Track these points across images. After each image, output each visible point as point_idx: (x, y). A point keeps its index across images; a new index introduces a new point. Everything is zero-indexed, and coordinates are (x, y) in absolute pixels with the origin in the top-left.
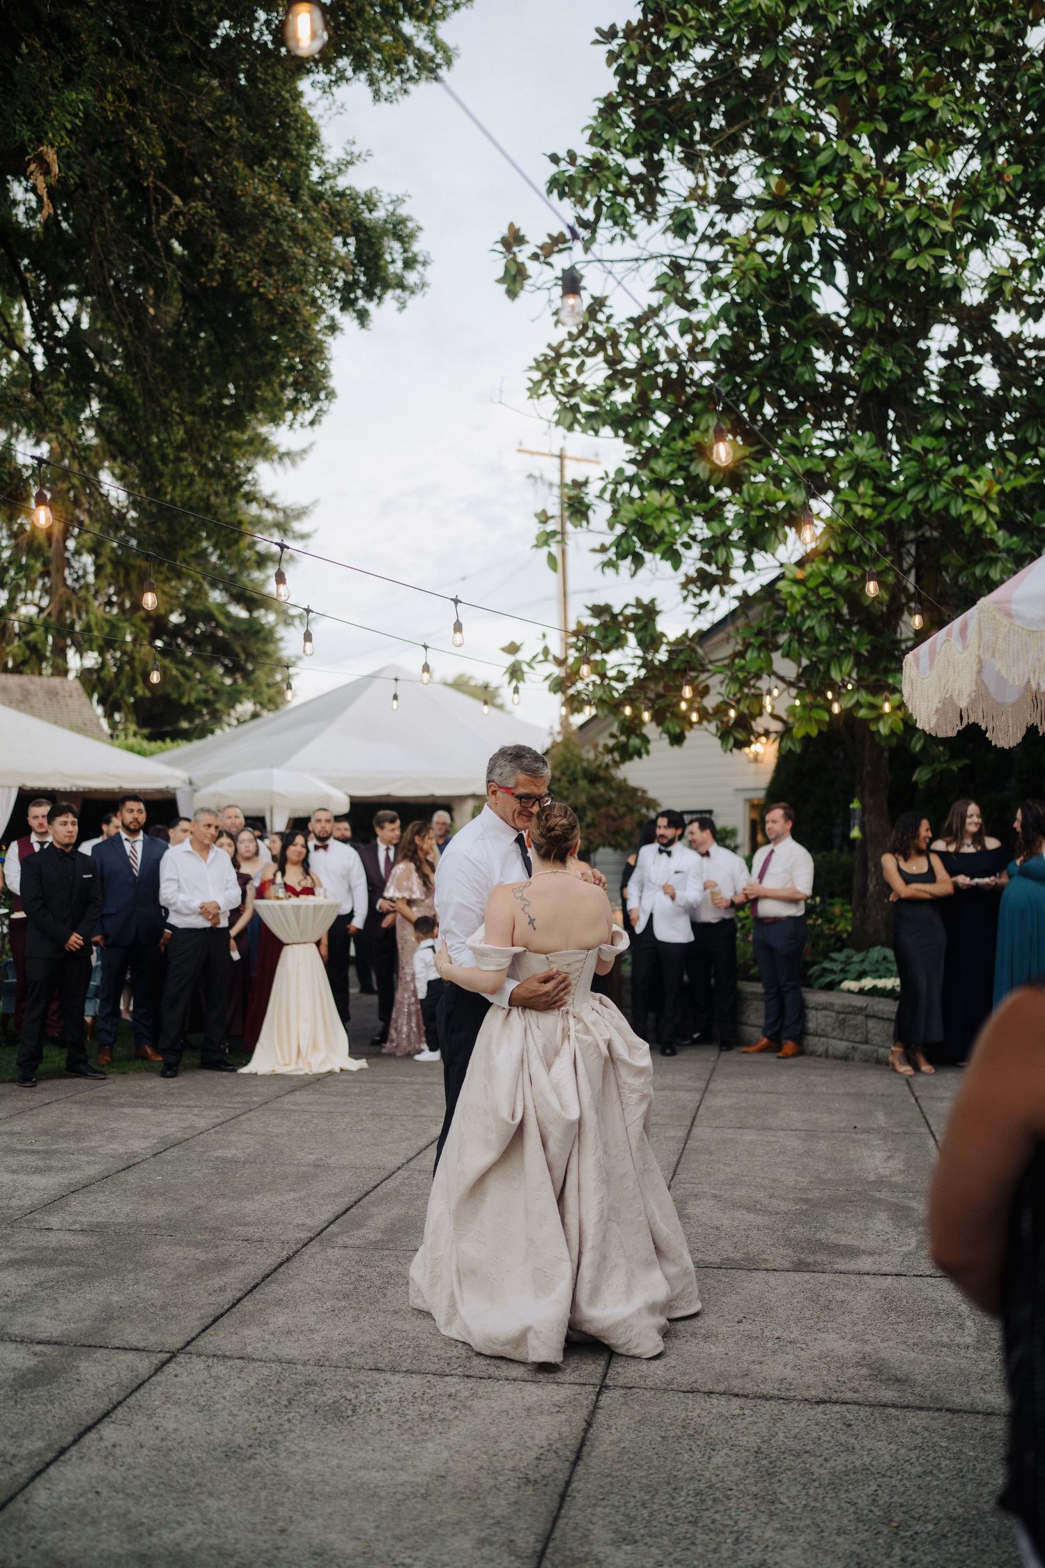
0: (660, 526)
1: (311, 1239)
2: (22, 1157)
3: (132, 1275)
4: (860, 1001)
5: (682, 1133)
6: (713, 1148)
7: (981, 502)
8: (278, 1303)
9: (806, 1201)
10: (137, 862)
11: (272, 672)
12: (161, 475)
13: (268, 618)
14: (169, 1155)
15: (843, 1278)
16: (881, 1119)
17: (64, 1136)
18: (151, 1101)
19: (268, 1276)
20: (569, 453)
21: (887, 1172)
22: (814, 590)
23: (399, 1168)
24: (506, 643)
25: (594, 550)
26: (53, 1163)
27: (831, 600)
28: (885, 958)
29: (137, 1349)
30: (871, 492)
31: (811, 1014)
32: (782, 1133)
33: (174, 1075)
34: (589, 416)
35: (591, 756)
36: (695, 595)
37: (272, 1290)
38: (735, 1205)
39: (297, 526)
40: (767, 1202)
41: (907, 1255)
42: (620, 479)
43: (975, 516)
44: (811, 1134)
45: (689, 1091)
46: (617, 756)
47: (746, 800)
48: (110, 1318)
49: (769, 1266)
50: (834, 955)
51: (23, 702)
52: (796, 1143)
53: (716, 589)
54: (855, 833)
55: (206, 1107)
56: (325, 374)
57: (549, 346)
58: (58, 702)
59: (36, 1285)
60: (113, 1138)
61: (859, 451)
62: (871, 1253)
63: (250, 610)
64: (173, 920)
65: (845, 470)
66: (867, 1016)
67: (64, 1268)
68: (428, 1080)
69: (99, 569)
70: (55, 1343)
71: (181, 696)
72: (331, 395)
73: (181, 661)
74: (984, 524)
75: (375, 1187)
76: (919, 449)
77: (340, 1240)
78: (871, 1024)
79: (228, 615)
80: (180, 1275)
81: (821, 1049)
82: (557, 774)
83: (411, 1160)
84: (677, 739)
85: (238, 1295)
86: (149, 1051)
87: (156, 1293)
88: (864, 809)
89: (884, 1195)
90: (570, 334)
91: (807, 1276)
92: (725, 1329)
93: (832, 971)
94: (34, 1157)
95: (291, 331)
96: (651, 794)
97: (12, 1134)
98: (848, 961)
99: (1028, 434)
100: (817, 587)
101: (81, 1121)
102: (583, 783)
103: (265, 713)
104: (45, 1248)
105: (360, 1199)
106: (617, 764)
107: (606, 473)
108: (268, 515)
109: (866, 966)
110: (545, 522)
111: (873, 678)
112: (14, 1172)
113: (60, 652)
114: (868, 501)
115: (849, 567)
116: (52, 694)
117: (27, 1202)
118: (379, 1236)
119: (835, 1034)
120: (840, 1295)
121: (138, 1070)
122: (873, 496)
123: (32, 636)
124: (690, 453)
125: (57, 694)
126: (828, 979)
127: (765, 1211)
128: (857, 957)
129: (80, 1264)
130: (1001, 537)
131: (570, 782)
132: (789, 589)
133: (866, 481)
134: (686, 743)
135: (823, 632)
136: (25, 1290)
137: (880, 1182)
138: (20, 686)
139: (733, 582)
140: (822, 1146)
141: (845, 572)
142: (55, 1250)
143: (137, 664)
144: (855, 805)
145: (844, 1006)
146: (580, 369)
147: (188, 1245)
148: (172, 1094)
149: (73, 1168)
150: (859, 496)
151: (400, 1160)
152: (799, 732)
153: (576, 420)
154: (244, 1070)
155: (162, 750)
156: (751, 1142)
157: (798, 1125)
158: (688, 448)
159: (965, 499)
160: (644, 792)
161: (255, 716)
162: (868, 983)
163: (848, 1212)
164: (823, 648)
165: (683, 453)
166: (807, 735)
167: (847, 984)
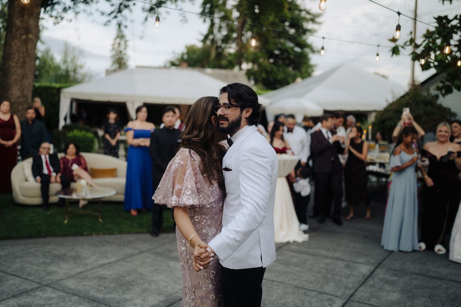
11: (308, 68)
13: (307, 50)
24: (391, 38)
35: (426, 94)
39: (318, 20)
46: (443, 92)
63: (302, 49)
69: (253, 36)
71: (277, 77)
79: (294, 51)
82: (410, 101)
96: (452, 111)
106: (444, 95)
108: (308, 17)
123: (231, 58)
138: (226, 74)
143: (264, 67)
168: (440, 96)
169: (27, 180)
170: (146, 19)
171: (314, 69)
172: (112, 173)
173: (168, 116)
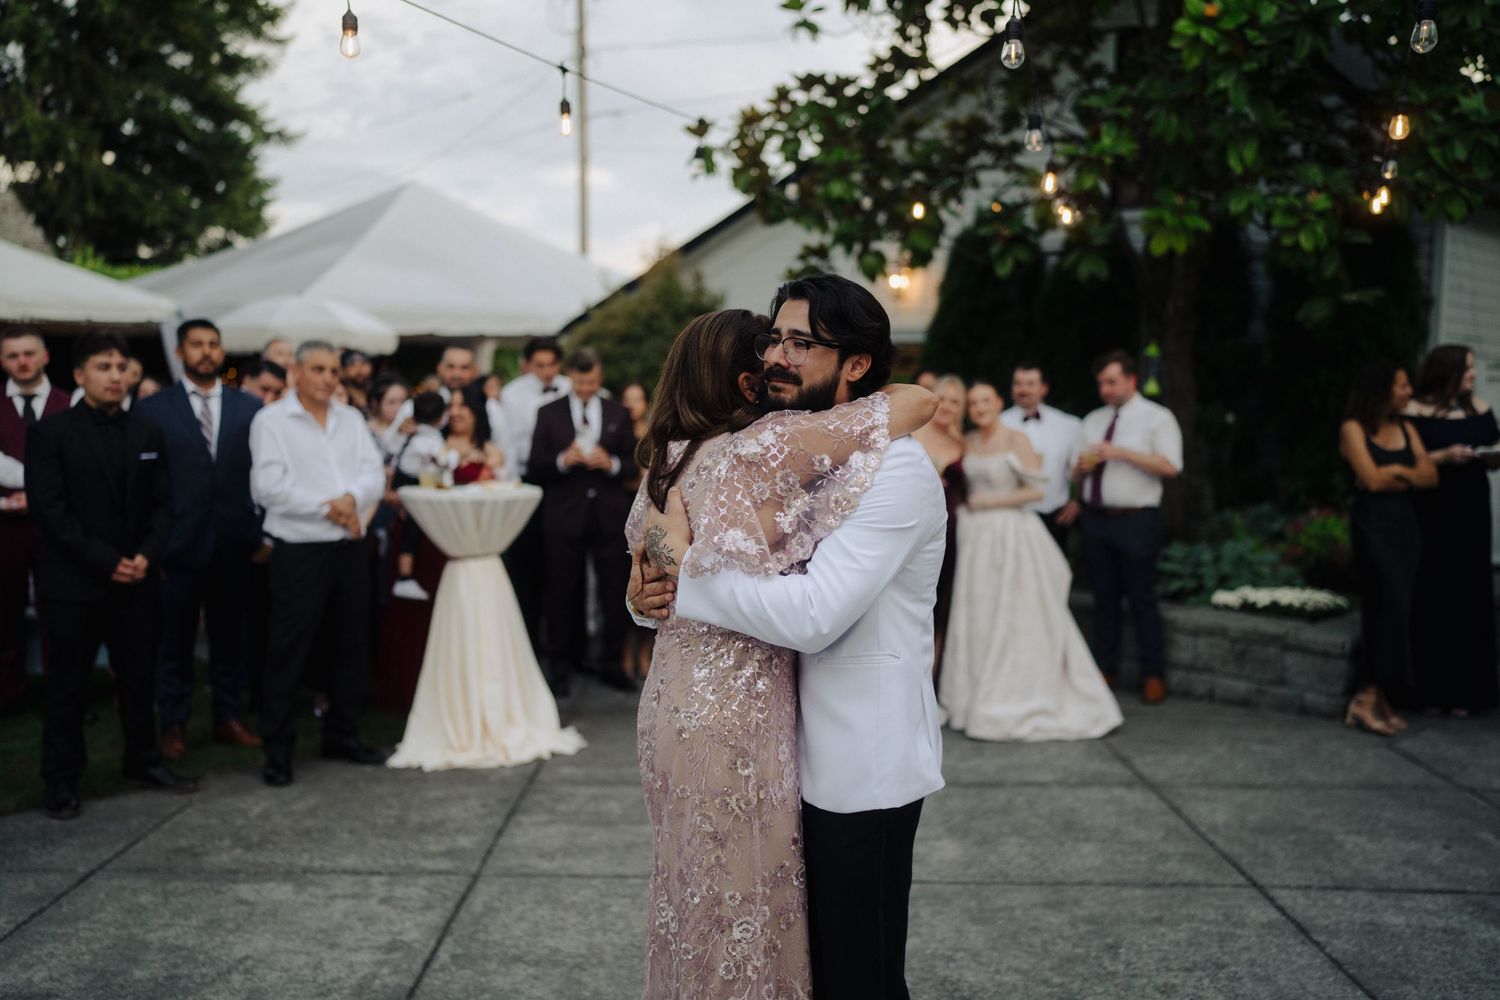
4: (1268, 626)
10: (212, 431)
11: (248, 196)
13: (245, 133)
24: (691, 120)
27: (1261, 48)
31: (1183, 641)
54: (1151, 387)
55: (389, 874)
63: (218, 123)
64: (275, 526)
66: (1285, 649)
71: (142, 218)
73: (139, 178)
78: (1291, 659)
81: (1201, 689)
86: (237, 728)
93: (1174, 575)
98: (1191, 560)
100: (1240, 29)
101: (170, 938)
103: (238, 240)
109: (1226, 568)
119: (1226, 670)
126: (1175, 585)
128: (1204, 555)
132: (1191, 32)
143: (85, 179)
144: (1152, 351)
154: (394, 759)
155: (134, 277)
161: (226, 244)
162: (1262, 597)
166: (1171, 253)
167: (1222, 597)
171: (267, 195)
173: (107, 367)
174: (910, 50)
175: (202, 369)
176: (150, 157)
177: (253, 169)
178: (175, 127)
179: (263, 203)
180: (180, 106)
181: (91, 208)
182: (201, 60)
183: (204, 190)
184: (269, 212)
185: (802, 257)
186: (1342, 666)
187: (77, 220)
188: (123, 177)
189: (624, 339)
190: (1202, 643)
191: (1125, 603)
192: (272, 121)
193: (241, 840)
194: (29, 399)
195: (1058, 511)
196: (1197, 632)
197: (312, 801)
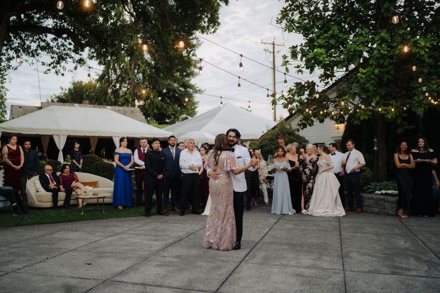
0: (321, 58)
1: (242, 261)
2: (150, 237)
3: (194, 270)
4: (382, 197)
5: (338, 234)
6: (350, 238)
7: (422, 48)
8: (239, 279)
9: (386, 254)
11: (192, 105)
12: (168, 49)
13: (191, 91)
14: (192, 236)
15: (410, 277)
16: (398, 231)
17: (159, 231)
18: (180, 222)
19: (233, 271)
20: (275, 43)
21: (407, 246)
22: (369, 76)
23: (259, 242)
25: (295, 67)
26: (159, 238)
27: (374, 78)
28: (387, 185)
29: (203, 291)
30: (386, 47)
31: (366, 200)
32: (368, 234)
33: (184, 215)
34: (298, 27)
35: (289, 127)
36: (323, 80)
37: (235, 275)
38: (364, 254)
40: (373, 254)
41: (426, 271)
42: (306, 45)
43: (421, 52)
44: (377, 235)
45: (334, 222)
46: (302, 127)
47: (334, 140)
48: (192, 282)
49: (383, 272)
50: (371, 183)
51: (125, 113)
52: (375, 237)
53: (330, 78)
54: (375, 148)
55: (196, 224)
56: (218, 18)
57: (283, 8)
58: (134, 114)
59: (167, 272)
60: (173, 232)
61: (382, 34)
62: (415, 270)
63: (185, 89)
65: (377, 40)
66: (385, 201)
67: (173, 267)
68: (256, 218)
69: (144, 78)
70: (179, 288)
71: (167, 113)
72: (219, 24)
73: (166, 103)
74: (423, 55)
75: (254, 247)
76: (402, 33)
77: (250, 261)
78: (386, 204)
79: (180, 90)
80: (208, 270)
81: (369, 211)
82: (279, 133)
83: (261, 239)
84: (322, 121)
85: (227, 276)
86: (176, 208)
87: (203, 275)
88: (378, 141)
89: (409, 253)
90: (289, 4)
91: (397, 276)
92: (379, 291)
93: (371, 188)
94: (153, 237)
95: (209, 6)
96: (306, 139)
97: (144, 230)
98: (376, 185)
99: (433, 29)
101: (162, 227)
102: (287, 135)
103: (189, 117)
104: (166, 262)
105: (251, 250)
106: (302, 129)
107: (302, 44)
109: (382, 187)
110: (285, 58)
111: (385, 102)
112: (149, 240)
113: (134, 100)
114: (386, 49)
115: (379, 69)
116: (132, 112)
117: (156, 249)
118: (261, 261)
119: (374, 206)
120: (411, 282)
121: (173, 214)
122: (387, 48)
123: (126, 96)
124: (329, 37)
125: (133, 112)
126: (370, 191)
127: (374, 257)
128: (378, 185)
129: (178, 266)
130: (427, 60)
131: (283, 135)
132: (361, 76)
133: (384, 43)
134: (324, 122)
135: (371, 88)
136: (165, 273)
137: (406, 249)
138: (123, 110)
139: (335, 76)
140: (383, 238)
141: (378, 70)
142: (169, 262)
143: (155, 104)
144: (375, 140)
145: (377, 198)
146: (292, 15)
147: (206, 262)
148: (185, 220)
149: (165, 240)
150: (382, 48)
151: (258, 240)
152: (362, 118)
153: (293, 29)
154: (203, 214)
155: (163, 127)
156: (360, 236)
157: (372, 232)
158: (329, 36)
159: (417, 48)
160: (304, 138)
161: (187, 118)
162: (384, 192)
163: (400, 258)
164: (370, 93)
165: (327, 37)
166: (365, 119)
167: (377, 192)
168: (300, 129)
169: (37, 192)
170: (76, 68)
171: (197, 106)
172: (94, 184)
174: (329, 73)
175: (172, 145)
176: (169, 98)
177: (193, 99)
178: (174, 91)
179: (195, 108)
180: (176, 85)
181: (155, 111)
182: (181, 74)
183: (181, 105)
184: (196, 110)
185: (300, 121)
186: (395, 205)
187: (152, 114)
188: (162, 103)
189: (271, 140)
190: (369, 200)
191: (353, 193)
192: (197, 87)
193: (174, 220)
194: (144, 150)
195: (339, 173)
196: (368, 199)
197: (186, 217)
